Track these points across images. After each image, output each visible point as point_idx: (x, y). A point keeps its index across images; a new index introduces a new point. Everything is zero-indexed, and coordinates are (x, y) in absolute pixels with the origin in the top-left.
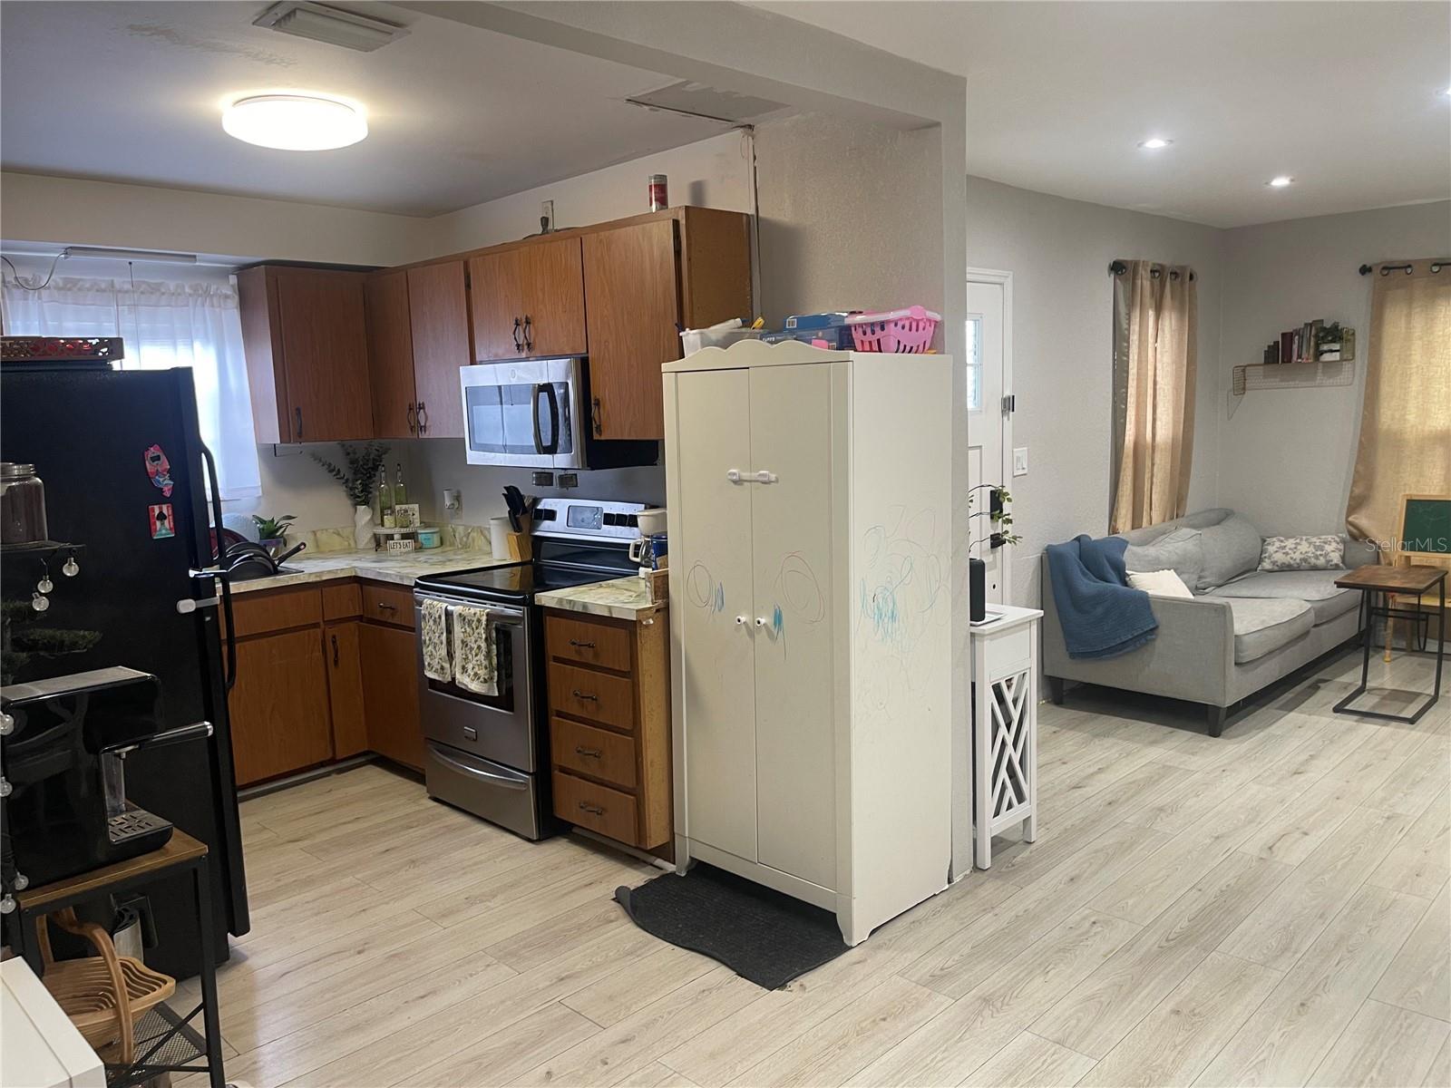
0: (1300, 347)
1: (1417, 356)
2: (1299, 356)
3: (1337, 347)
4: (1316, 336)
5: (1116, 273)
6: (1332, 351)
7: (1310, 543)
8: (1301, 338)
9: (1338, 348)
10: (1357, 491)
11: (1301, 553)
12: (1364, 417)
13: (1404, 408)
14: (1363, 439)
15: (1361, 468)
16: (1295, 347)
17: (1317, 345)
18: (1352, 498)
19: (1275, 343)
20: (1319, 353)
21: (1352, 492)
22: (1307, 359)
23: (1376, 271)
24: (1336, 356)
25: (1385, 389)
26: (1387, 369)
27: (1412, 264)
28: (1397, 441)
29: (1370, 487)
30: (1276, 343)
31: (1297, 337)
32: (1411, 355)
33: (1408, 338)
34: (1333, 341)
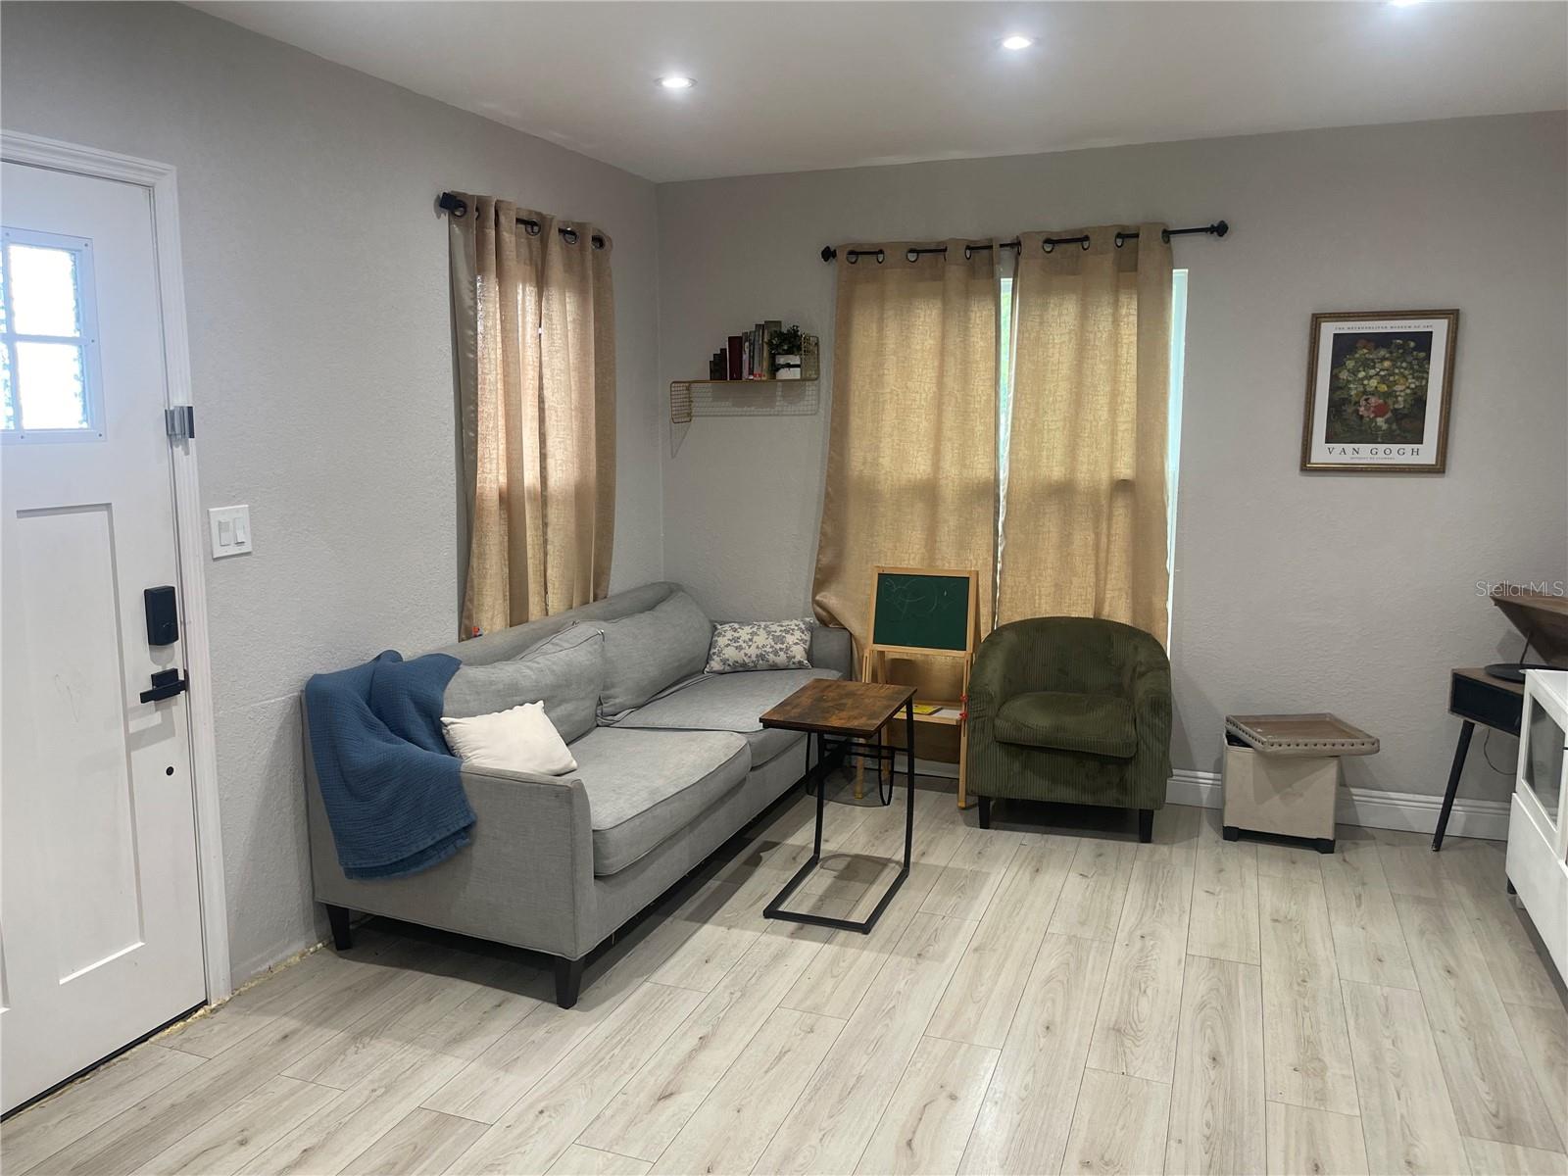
0: (752, 357)
1: (891, 376)
2: (751, 372)
3: (795, 360)
4: (770, 343)
5: (452, 214)
6: (789, 366)
7: (769, 633)
8: (752, 344)
9: (798, 363)
10: (825, 560)
11: (758, 647)
12: (831, 459)
13: (877, 448)
14: (830, 489)
15: (829, 529)
16: (745, 357)
17: (773, 357)
18: (818, 570)
19: (721, 350)
20: (774, 369)
21: (818, 561)
22: (760, 376)
23: (842, 256)
24: (795, 373)
25: (855, 422)
26: (857, 393)
27: (884, 250)
28: (870, 495)
29: (840, 555)
30: (723, 351)
31: (747, 344)
32: (884, 374)
33: (880, 351)
34: (789, 352)
